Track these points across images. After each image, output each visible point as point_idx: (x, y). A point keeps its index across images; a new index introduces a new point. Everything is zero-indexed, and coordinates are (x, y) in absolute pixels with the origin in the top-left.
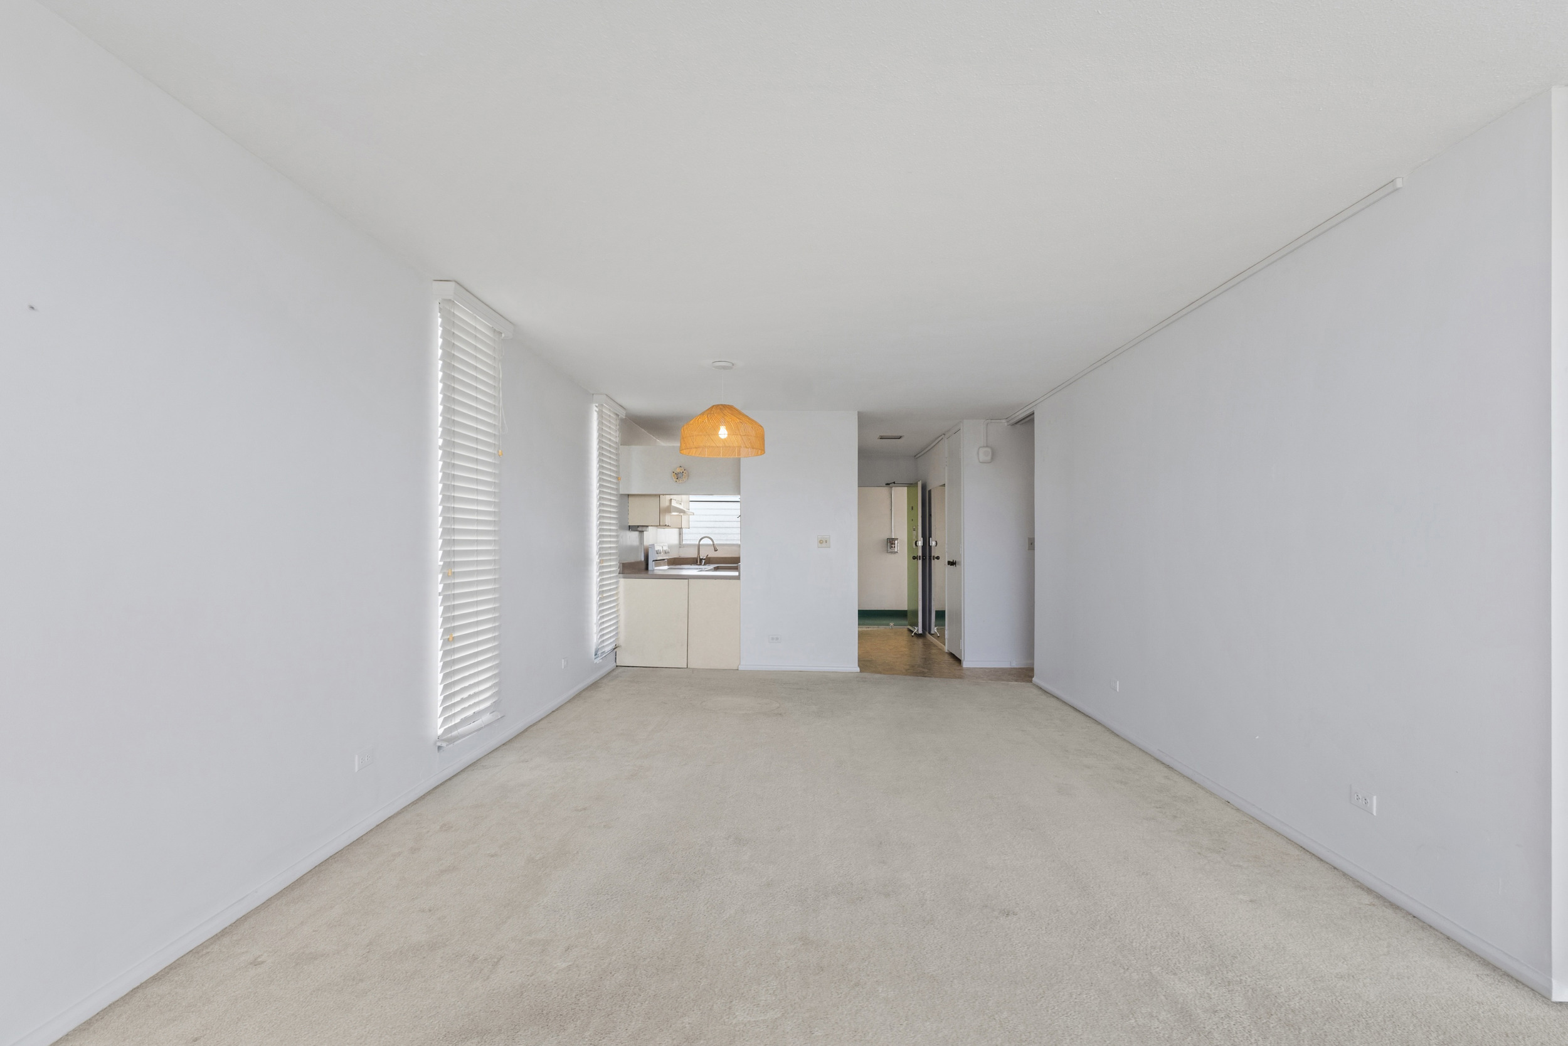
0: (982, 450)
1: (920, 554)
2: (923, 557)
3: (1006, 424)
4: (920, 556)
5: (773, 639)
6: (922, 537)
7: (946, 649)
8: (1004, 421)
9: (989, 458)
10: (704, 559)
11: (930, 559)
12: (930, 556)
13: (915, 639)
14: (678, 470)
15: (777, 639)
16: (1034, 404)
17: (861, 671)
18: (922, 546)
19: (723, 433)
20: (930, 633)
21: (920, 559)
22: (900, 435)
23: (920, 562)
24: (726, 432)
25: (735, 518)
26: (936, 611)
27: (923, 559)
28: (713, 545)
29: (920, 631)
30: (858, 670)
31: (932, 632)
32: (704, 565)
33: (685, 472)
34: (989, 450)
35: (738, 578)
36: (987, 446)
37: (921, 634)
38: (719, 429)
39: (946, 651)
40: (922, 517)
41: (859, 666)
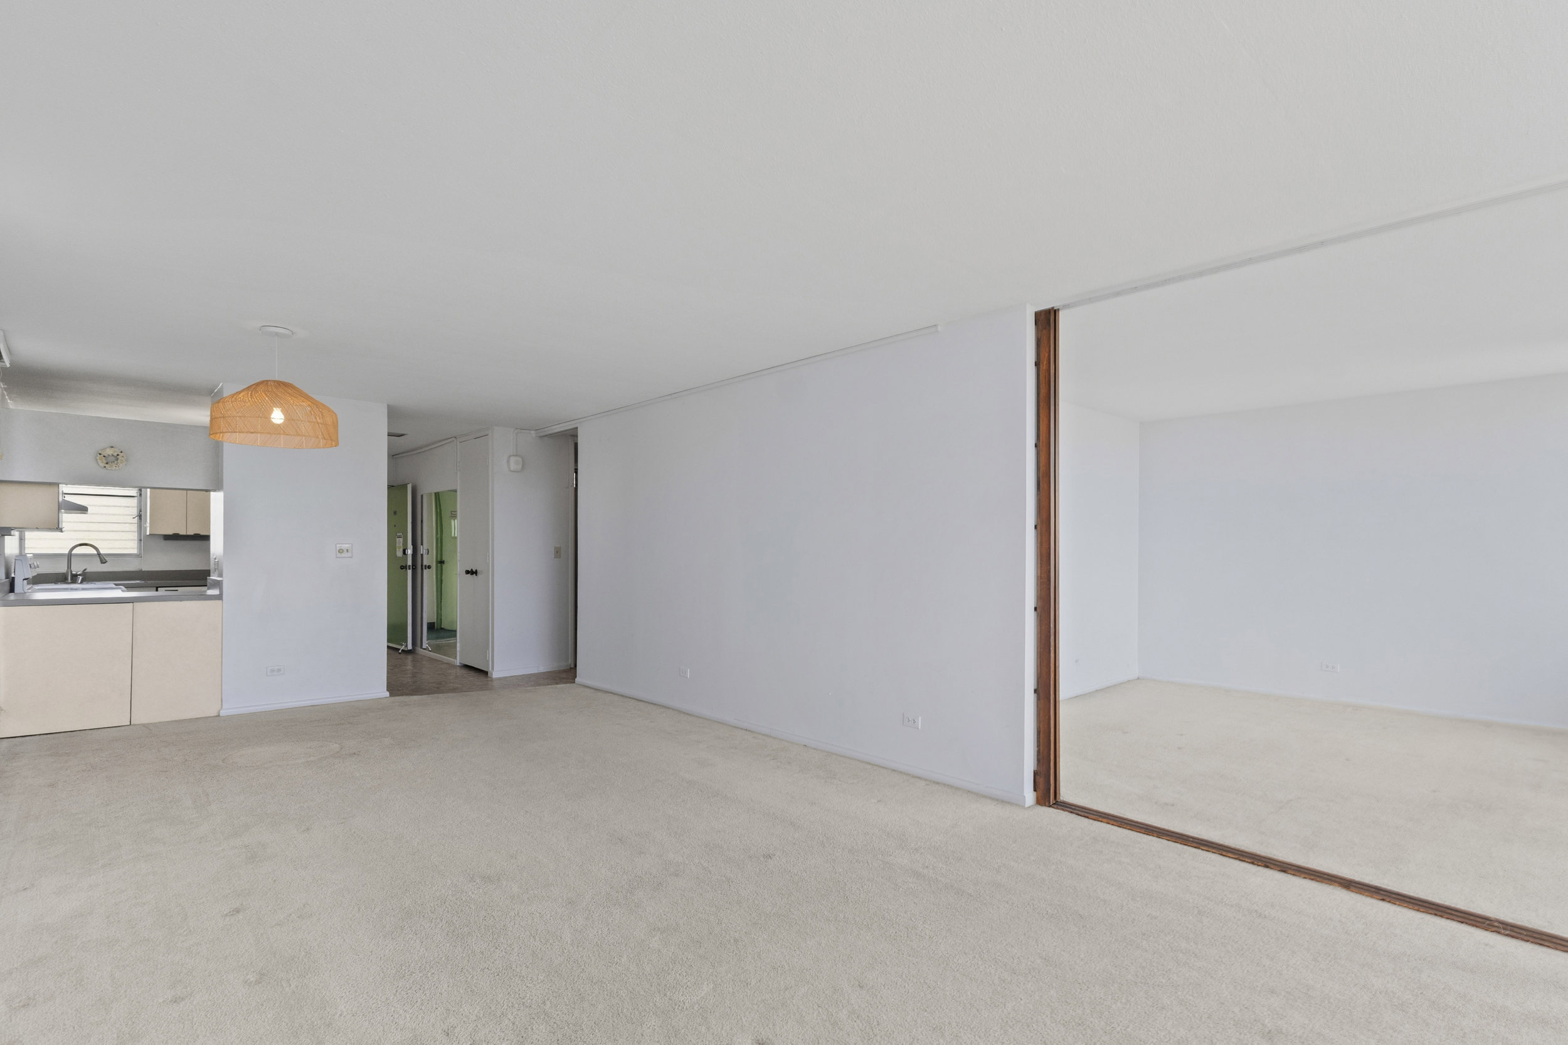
0: (513, 459)
1: (410, 563)
2: (412, 566)
3: (534, 435)
4: (409, 566)
5: (273, 671)
6: (412, 544)
7: (458, 662)
8: (533, 432)
9: (519, 467)
10: (80, 575)
11: (422, 569)
12: (422, 566)
13: (403, 656)
14: (109, 452)
15: (279, 670)
16: (578, 421)
17: (391, 695)
18: (412, 555)
19: (278, 416)
20: (421, 648)
21: (409, 569)
22: (402, 433)
23: (410, 572)
24: (282, 417)
25: (130, 519)
26: (428, 623)
27: (413, 568)
28: (99, 554)
29: (410, 647)
30: (388, 694)
31: (424, 647)
32: (81, 583)
33: (121, 454)
34: (520, 459)
35: (219, 597)
36: (516, 456)
37: (410, 650)
38: (272, 411)
39: (458, 664)
40: (412, 523)
41: (387, 690)
